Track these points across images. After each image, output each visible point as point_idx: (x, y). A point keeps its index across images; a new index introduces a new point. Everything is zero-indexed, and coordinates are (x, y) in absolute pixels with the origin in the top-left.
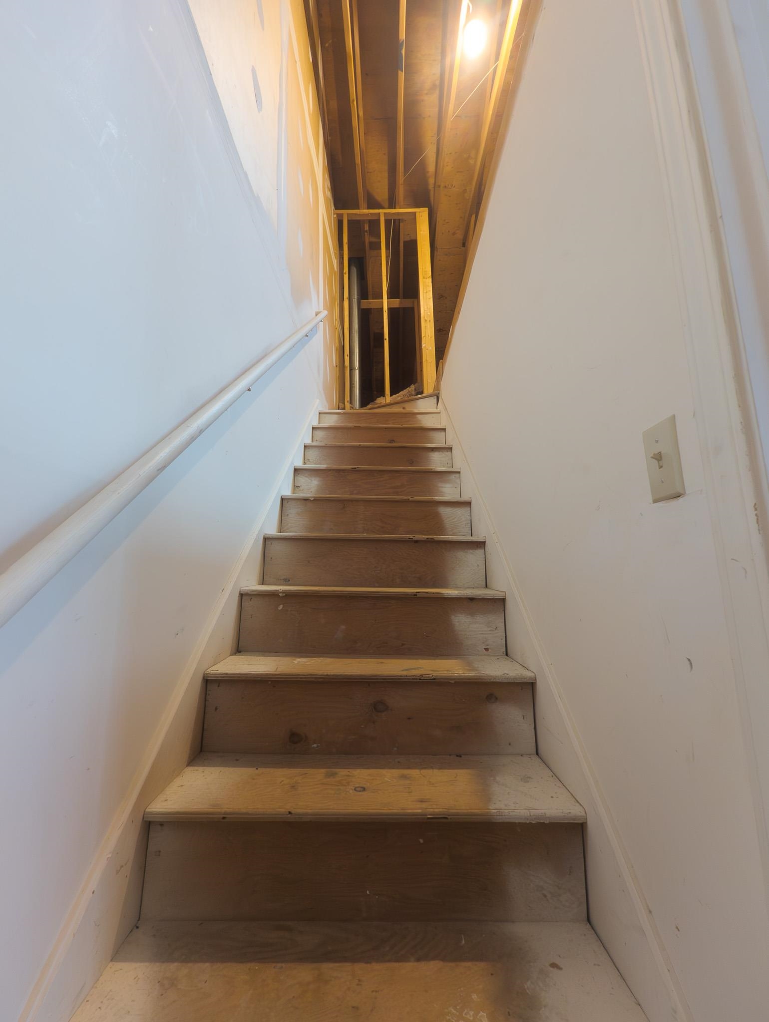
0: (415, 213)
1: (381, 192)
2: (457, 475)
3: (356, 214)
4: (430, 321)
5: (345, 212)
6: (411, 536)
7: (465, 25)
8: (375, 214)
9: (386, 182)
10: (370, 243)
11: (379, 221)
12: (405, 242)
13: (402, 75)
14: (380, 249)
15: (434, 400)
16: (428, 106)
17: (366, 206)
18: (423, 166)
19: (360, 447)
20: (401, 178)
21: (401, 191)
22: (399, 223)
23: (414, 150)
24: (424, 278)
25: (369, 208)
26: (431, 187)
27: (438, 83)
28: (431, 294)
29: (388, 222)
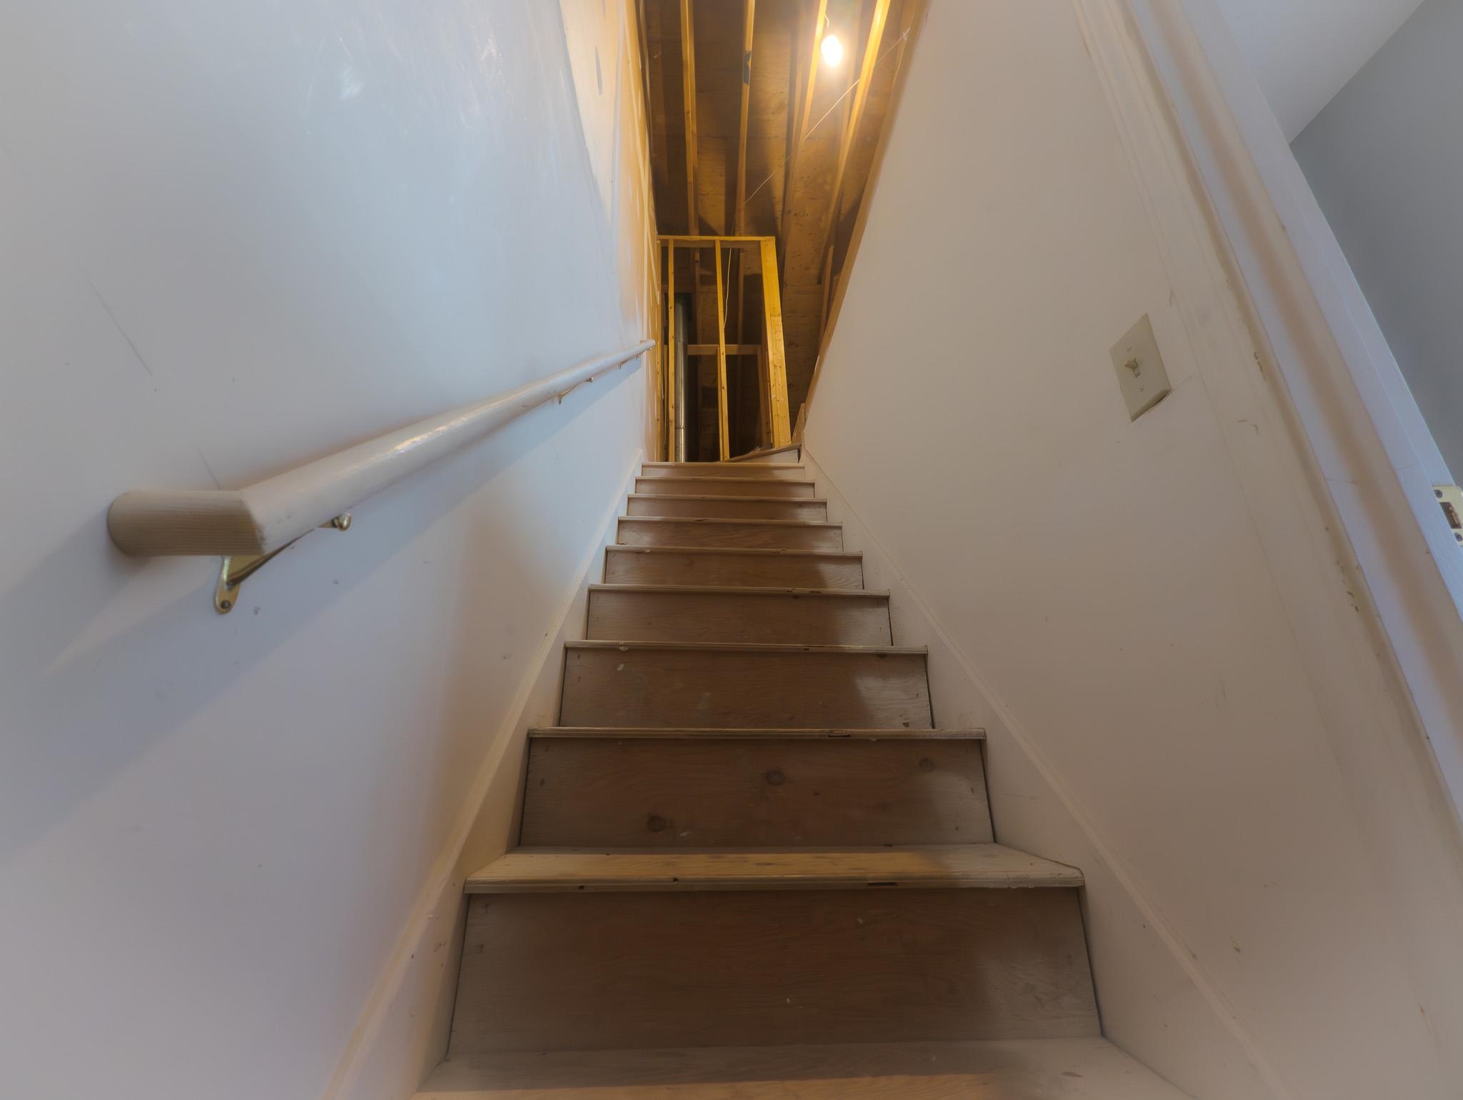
0: (759, 242)
1: (716, 216)
2: (837, 532)
3: (685, 241)
4: (780, 367)
5: (671, 238)
6: (790, 589)
7: (821, 40)
8: (710, 241)
9: (722, 206)
10: (702, 277)
11: (714, 249)
12: (746, 277)
13: (746, 89)
14: (715, 283)
15: (794, 454)
16: (775, 127)
17: (697, 231)
18: (768, 190)
19: (703, 500)
20: (742, 203)
21: (742, 217)
22: (739, 253)
23: (758, 174)
24: (771, 315)
25: (701, 234)
26: (778, 214)
27: (786, 102)
28: (781, 336)
29: (725, 252)
